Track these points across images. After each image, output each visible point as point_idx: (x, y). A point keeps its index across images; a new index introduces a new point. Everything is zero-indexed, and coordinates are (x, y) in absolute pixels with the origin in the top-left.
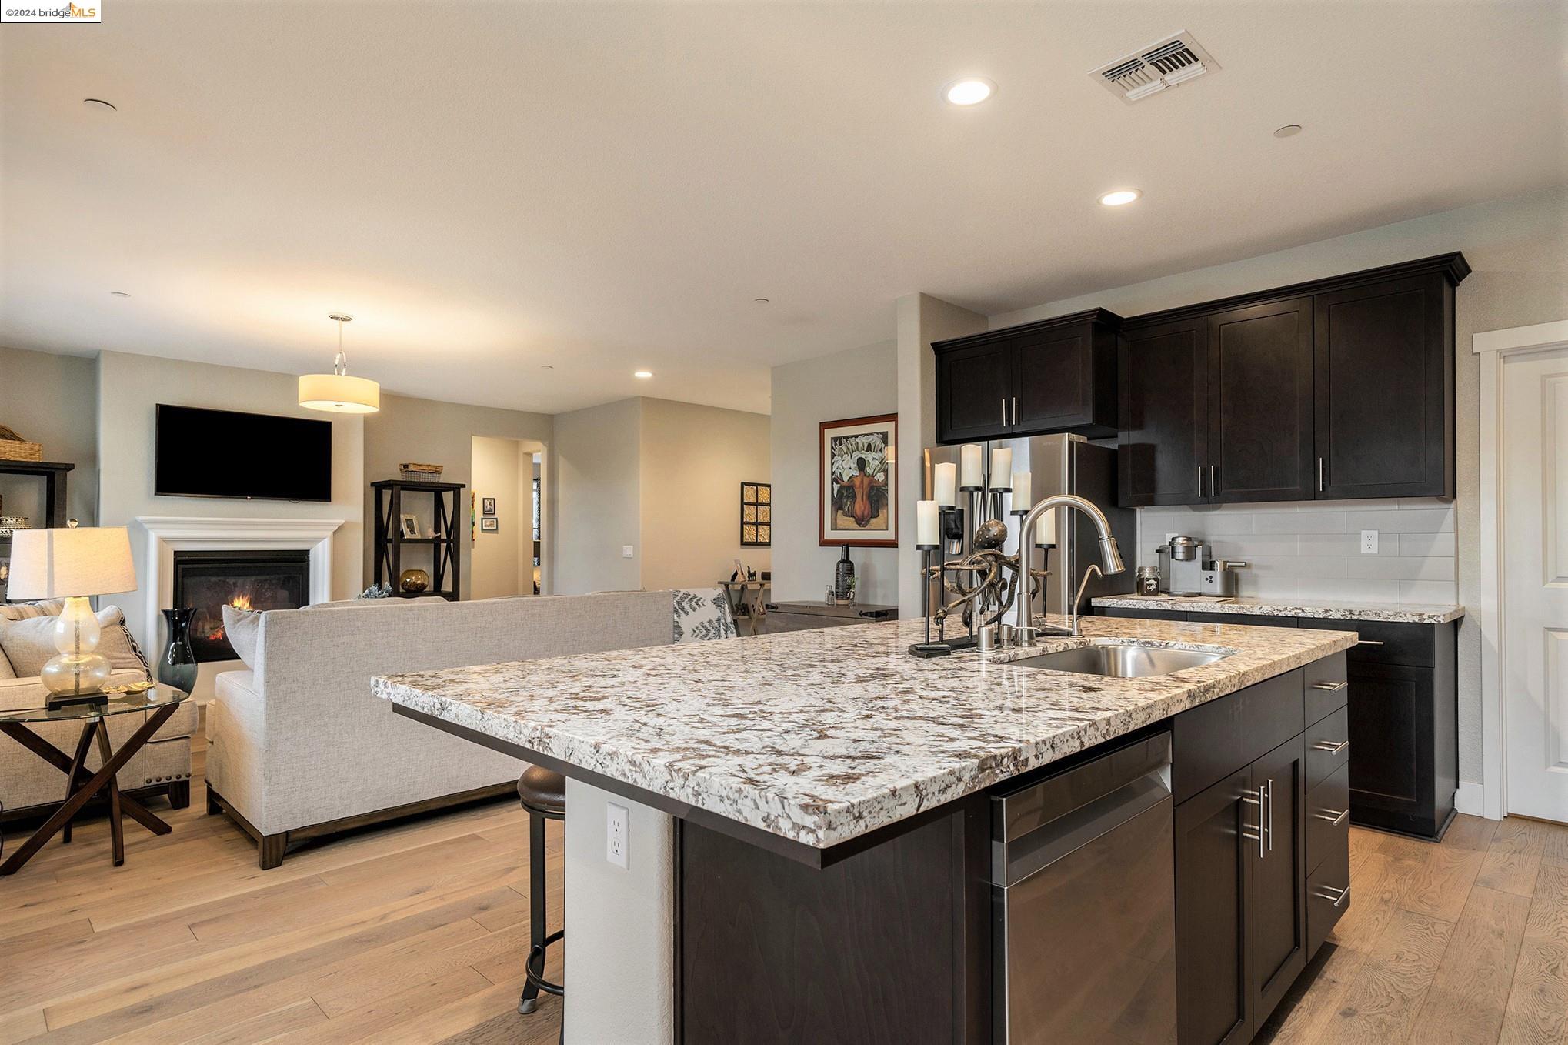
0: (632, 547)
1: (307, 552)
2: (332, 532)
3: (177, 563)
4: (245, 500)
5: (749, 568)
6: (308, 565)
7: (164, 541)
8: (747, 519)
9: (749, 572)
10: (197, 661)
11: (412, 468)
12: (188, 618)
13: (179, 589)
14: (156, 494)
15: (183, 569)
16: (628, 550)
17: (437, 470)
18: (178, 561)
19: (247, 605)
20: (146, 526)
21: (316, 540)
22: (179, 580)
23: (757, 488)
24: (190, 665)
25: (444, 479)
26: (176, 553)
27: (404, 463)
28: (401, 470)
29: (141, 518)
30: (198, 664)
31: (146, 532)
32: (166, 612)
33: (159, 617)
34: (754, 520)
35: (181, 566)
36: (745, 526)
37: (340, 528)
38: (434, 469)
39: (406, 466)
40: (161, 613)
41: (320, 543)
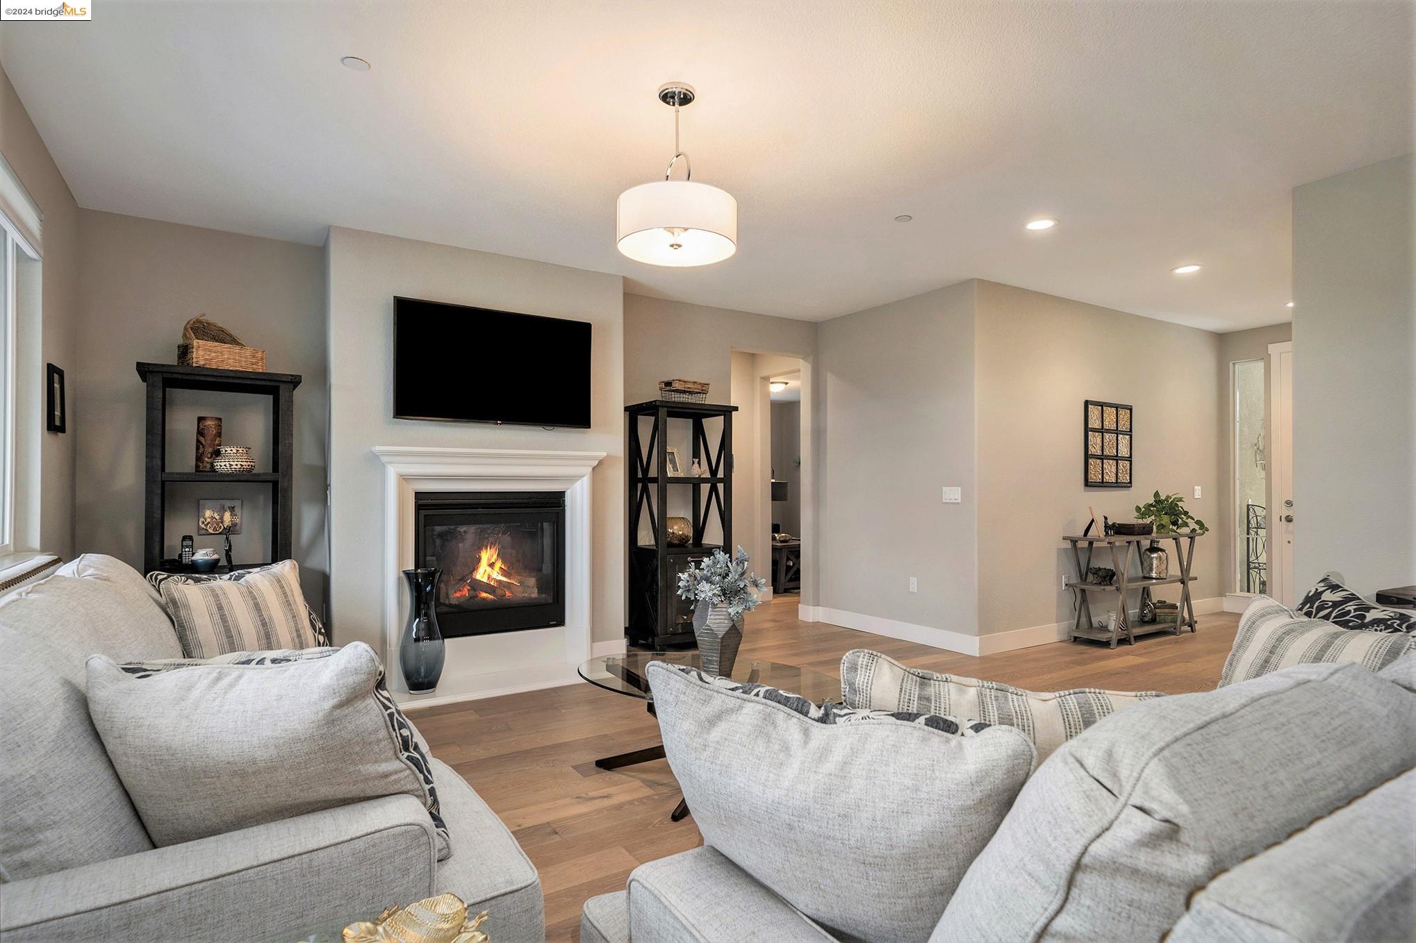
0: (960, 488)
1: (561, 495)
2: (590, 469)
3: (419, 508)
4: (496, 426)
5: (1106, 518)
6: (564, 511)
7: (404, 479)
8: (1092, 450)
9: (1106, 523)
10: (445, 636)
11: (677, 386)
12: (433, 580)
13: (421, 543)
14: (394, 418)
15: (425, 515)
16: (952, 494)
17: (703, 390)
18: (419, 505)
19: (495, 556)
20: (384, 459)
21: (572, 479)
22: (421, 530)
23: (1102, 409)
24: (437, 642)
25: (711, 399)
26: (419, 495)
27: (666, 380)
28: (661, 389)
29: (378, 448)
30: (445, 640)
31: (382, 467)
32: (407, 574)
33: (399, 578)
34: (1099, 453)
35: (423, 513)
36: (1090, 460)
37: (601, 463)
38: (700, 387)
39: (668, 384)
40: (402, 575)
41: (578, 483)
